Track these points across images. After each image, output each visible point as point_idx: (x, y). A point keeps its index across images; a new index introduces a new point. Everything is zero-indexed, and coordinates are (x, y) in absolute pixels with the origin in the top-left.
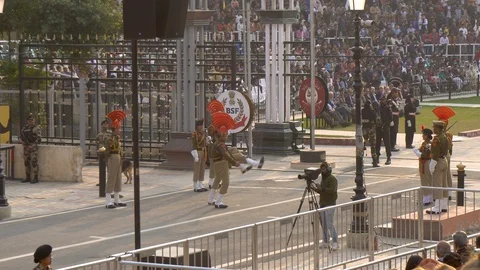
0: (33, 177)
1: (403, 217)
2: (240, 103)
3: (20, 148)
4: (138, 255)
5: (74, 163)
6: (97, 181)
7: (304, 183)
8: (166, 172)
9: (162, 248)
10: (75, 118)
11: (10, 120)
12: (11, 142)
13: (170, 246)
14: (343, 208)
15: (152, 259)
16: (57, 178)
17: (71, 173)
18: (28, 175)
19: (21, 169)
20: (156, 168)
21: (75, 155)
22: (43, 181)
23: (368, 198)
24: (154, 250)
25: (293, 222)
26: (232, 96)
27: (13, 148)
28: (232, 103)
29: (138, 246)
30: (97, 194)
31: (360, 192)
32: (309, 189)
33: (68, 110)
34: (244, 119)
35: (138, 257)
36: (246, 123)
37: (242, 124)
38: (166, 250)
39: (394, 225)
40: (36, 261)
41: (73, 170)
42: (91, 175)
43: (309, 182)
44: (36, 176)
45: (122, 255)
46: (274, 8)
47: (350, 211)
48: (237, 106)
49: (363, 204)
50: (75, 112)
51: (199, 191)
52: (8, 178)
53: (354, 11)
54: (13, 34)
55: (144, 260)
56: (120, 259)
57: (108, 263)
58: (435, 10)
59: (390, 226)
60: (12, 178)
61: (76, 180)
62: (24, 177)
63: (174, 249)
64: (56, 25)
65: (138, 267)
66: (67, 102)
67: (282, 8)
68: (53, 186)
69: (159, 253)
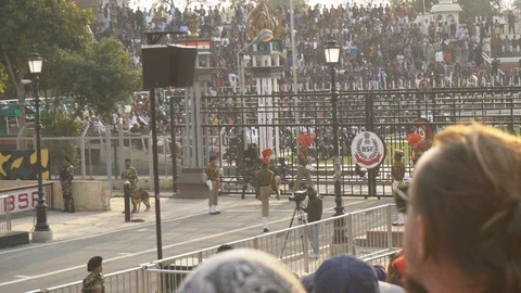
0: (70, 207)
1: (375, 230)
2: (375, 143)
3: (58, 184)
4: (160, 264)
5: (103, 194)
6: (123, 209)
7: (294, 204)
8: (180, 200)
9: (181, 258)
10: (102, 159)
11: (49, 162)
12: (50, 179)
13: (187, 257)
14: (327, 223)
15: (172, 268)
16: (90, 207)
17: (101, 204)
18: (66, 205)
19: (59, 201)
20: (170, 197)
21: (104, 189)
22: (79, 211)
23: (346, 214)
24: (174, 261)
25: (287, 235)
26: (367, 136)
27: (52, 184)
28: (367, 142)
29: (160, 257)
30: (124, 219)
31: (339, 210)
32: (298, 208)
33: (96, 153)
34: (379, 156)
35: (161, 265)
36: (381, 159)
37: (377, 160)
38: (184, 261)
39: (368, 237)
40: (89, 270)
41: (103, 201)
42: (118, 204)
43: (298, 204)
44: (73, 207)
45: (148, 265)
46: (263, 65)
47: (332, 225)
48: (372, 145)
49: (342, 219)
50: (102, 154)
51: (214, 214)
52: (49, 209)
53: (330, 63)
54: (49, 92)
55: (166, 268)
56: (146, 267)
57: (136, 271)
58: (392, 65)
59: (365, 237)
60: (53, 209)
61: (106, 209)
62: (63, 208)
63: (190, 259)
64: (84, 82)
65: (162, 274)
66: (94, 147)
67: (270, 64)
68: (87, 214)
69: (178, 263)
